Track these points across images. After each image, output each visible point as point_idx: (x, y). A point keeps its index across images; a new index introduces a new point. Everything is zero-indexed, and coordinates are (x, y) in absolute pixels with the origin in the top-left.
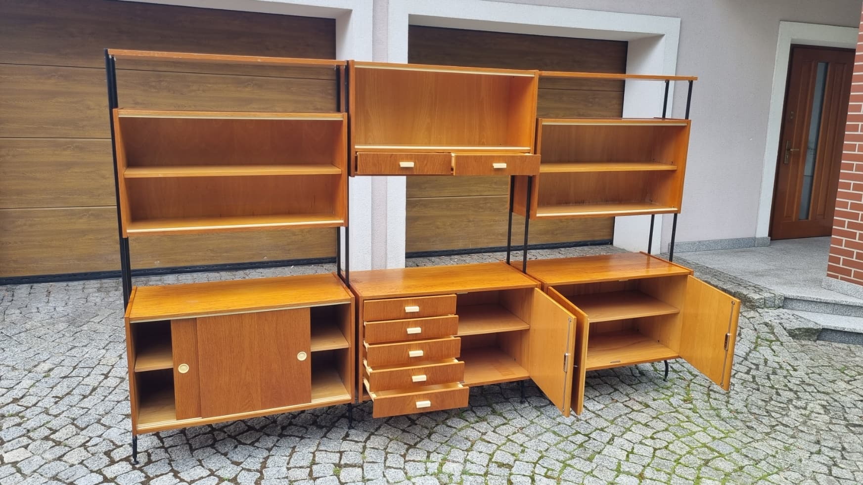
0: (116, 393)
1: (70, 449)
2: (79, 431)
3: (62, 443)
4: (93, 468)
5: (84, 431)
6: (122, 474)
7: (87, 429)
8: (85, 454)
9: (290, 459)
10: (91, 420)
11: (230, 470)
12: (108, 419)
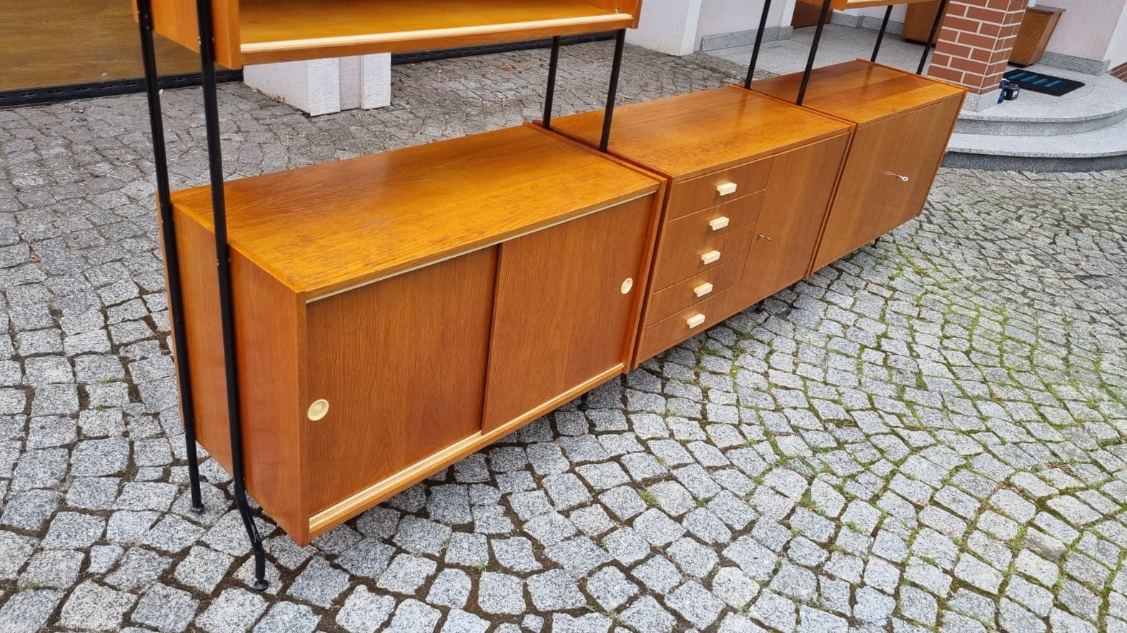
0: (42, 427)
1: (61, 595)
2: (35, 541)
3: (19, 583)
4: (169, 625)
5: (47, 537)
6: (256, 619)
7: (50, 531)
8: (114, 596)
9: (546, 493)
10: (40, 506)
11: (465, 545)
12: (82, 495)
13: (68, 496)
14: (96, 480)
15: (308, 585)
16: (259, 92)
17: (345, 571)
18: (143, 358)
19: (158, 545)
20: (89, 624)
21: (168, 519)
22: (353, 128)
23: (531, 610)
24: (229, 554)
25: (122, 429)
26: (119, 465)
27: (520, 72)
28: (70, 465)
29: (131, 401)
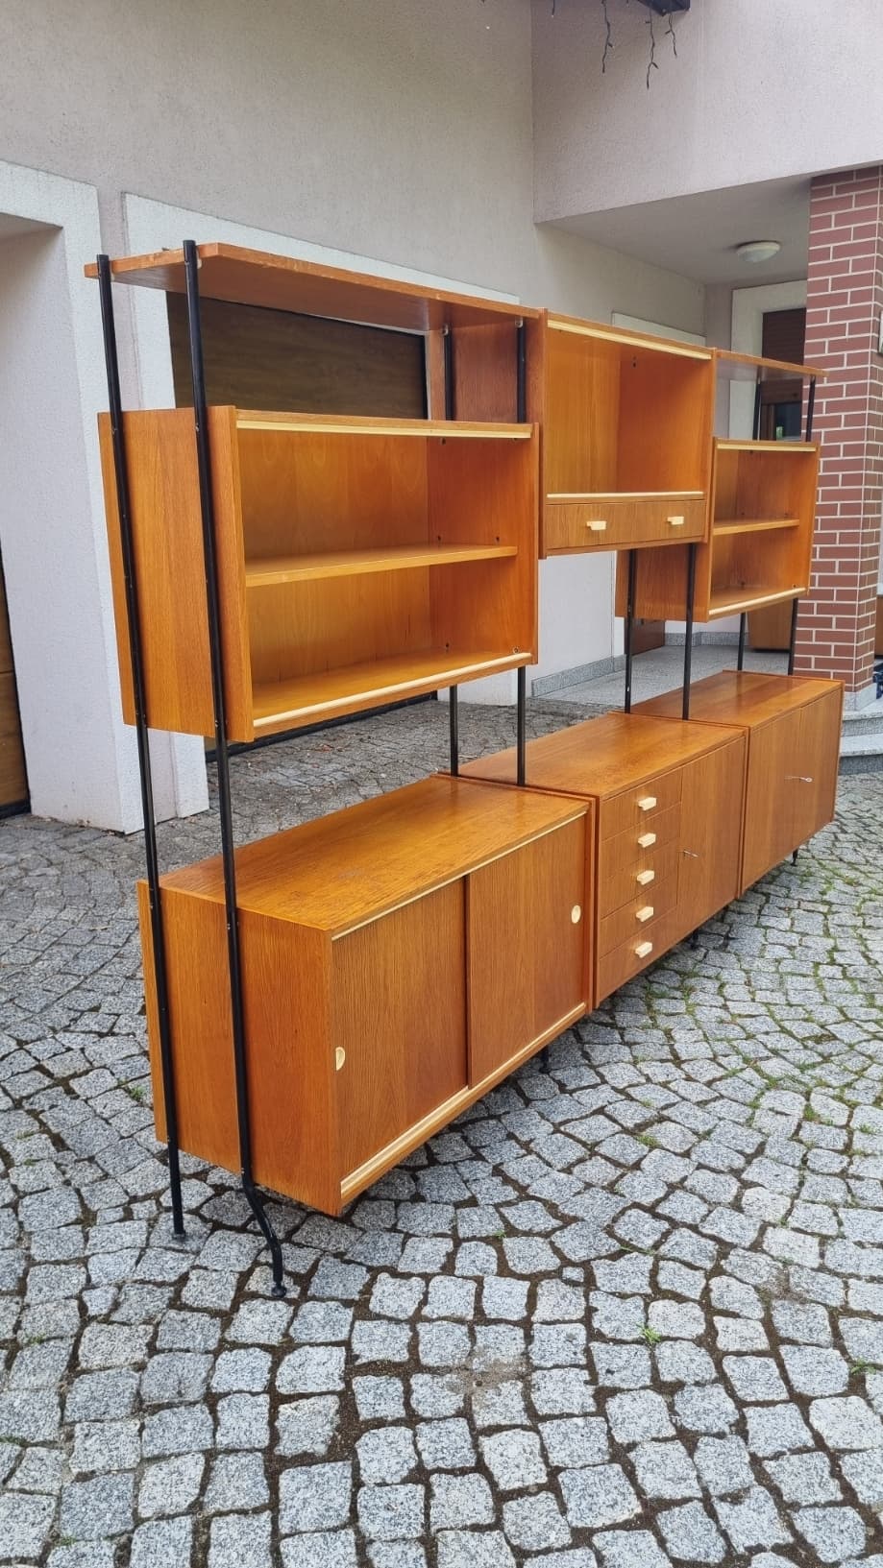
2: (17, 1299)
3: (19, 1340)
4: (200, 1344)
5: (28, 1293)
6: (288, 1323)
7: (29, 1287)
8: (128, 1331)
9: (539, 1156)
10: (8, 1265)
11: (475, 1218)
12: (47, 1247)
13: (32, 1252)
14: (56, 1231)
15: (327, 1283)
16: (55, 820)
17: (360, 1264)
18: (52, 1107)
19: (152, 1278)
20: (114, 1360)
21: (150, 1253)
22: (177, 839)
23: (566, 1262)
24: (231, 1271)
25: (61, 1179)
26: (73, 1214)
27: (340, 751)
28: (21, 1224)
29: (58, 1151)
